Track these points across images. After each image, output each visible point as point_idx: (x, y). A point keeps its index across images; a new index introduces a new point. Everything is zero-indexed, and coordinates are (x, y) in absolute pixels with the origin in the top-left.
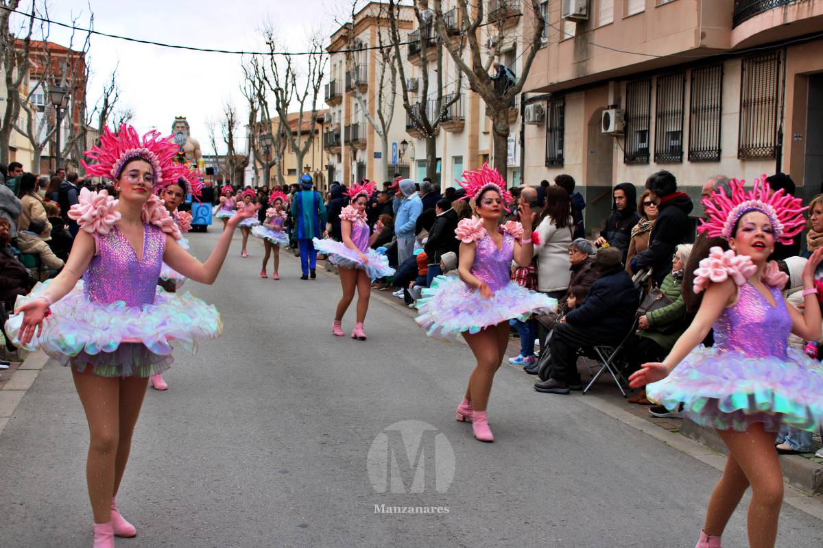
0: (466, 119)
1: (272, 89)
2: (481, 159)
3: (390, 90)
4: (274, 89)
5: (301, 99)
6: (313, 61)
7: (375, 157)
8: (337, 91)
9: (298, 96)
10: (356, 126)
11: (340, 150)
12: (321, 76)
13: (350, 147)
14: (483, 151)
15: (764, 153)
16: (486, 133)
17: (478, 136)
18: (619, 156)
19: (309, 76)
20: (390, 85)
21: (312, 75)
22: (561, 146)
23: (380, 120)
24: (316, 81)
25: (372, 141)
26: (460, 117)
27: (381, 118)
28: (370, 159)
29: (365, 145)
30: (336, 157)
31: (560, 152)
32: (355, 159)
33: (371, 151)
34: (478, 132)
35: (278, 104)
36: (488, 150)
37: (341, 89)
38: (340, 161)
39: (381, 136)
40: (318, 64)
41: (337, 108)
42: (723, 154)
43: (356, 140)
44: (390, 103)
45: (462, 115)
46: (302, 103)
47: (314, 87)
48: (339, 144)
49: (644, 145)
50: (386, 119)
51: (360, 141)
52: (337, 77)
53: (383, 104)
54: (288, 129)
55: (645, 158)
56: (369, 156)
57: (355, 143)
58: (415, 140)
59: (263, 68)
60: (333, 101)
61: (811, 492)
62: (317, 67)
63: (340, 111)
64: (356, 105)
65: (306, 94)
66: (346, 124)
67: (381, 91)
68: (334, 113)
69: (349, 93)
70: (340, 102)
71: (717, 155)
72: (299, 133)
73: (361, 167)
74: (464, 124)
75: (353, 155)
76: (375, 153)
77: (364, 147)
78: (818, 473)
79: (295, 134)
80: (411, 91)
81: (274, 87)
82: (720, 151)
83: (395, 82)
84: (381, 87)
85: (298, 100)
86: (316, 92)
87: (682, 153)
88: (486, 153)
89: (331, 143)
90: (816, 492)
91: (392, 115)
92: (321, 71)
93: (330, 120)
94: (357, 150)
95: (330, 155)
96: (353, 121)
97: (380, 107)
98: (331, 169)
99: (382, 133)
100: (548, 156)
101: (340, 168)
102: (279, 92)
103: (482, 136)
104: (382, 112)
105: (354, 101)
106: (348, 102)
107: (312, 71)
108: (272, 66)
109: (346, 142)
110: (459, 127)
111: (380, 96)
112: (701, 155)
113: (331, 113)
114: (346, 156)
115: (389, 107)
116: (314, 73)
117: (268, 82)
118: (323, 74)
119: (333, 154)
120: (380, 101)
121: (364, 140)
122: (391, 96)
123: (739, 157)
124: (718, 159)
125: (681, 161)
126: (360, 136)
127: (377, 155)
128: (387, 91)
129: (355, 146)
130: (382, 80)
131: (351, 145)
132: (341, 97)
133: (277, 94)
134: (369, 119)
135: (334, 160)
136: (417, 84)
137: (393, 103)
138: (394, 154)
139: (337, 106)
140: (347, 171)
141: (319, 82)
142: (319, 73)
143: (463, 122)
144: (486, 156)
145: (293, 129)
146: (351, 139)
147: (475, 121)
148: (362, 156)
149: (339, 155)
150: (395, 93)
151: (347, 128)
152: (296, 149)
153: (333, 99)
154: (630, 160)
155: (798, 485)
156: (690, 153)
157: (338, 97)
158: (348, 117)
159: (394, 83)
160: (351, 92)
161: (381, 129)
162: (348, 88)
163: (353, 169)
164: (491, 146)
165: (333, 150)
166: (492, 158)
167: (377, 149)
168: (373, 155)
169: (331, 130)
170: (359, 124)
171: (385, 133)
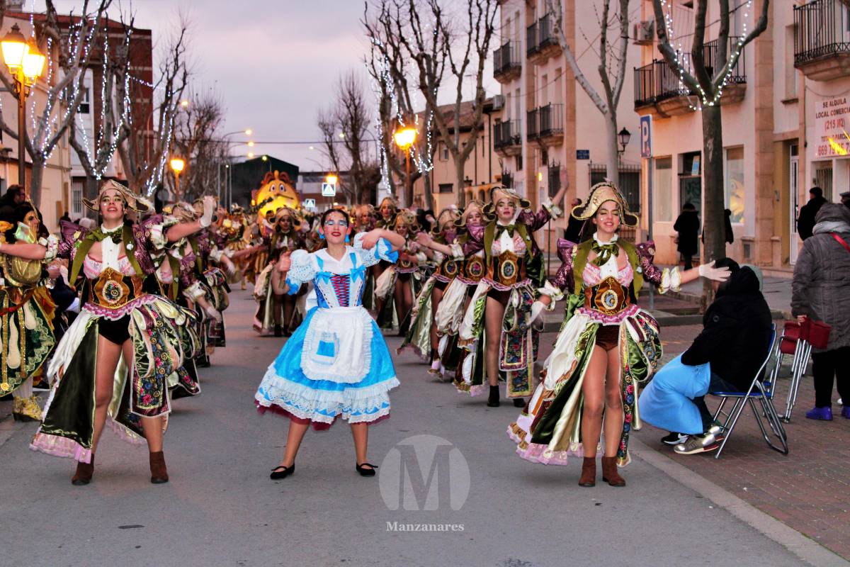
0: (748, 80)
1: (412, 56)
2: (780, 148)
3: (618, 32)
4: (416, 55)
5: (459, 70)
6: (475, 10)
7: (578, 158)
8: (513, 59)
9: (453, 66)
10: (546, 110)
11: (521, 149)
12: (489, 31)
13: (536, 144)
14: (783, 134)
16: (786, 102)
17: (772, 108)
19: (470, 34)
20: (618, 24)
21: (475, 32)
23: (602, 86)
24: (481, 41)
25: (573, 132)
26: (738, 77)
27: (605, 81)
28: (569, 160)
29: (561, 139)
30: (514, 161)
32: (545, 160)
33: (570, 148)
34: (772, 102)
35: (422, 79)
36: (793, 132)
37: (520, 54)
38: (520, 167)
39: (604, 113)
40: (485, 13)
41: (513, 86)
43: (546, 132)
44: (618, 54)
45: (741, 74)
46: (460, 77)
47: (478, 51)
48: (518, 140)
50: (612, 83)
51: (554, 132)
52: (512, 38)
53: (607, 56)
56: (569, 156)
57: (544, 136)
59: (398, 22)
60: (507, 74)
62: (483, 18)
63: (518, 90)
64: (545, 77)
65: (467, 62)
66: (528, 108)
67: (604, 34)
68: (509, 95)
69: (532, 59)
70: (518, 76)
72: (456, 130)
73: (556, 175)
74: (744, 90)
75: (537, 153)
76: (578, 151)
77: (560, 142)
80: (641, 43)
81: (416, 52)
83: (626, 18)
84: (605, 26)
85: (454, 72)
86: (482, 56)
88: (790, 137)
89: (505, 143)
91: (623, 76)
92: (489, 23)
93: (503, 105)
94: (548, 147)
95: (504, 159)
96: (540, 103)
97: (604, 62)
98: (506, 180)
99: (607, 109)
101: (520, 177)
102: (424, 60)
103: (779, 110)
104: (607, 71)
105: (539, 71)
106: (531, 75)
107: (474, 26)
108: (411, 20)
109: (531, 137)
110: (736, 95)
111: (603, 41)
113: (505, 95)
114: (531, 158)
115: (617, 62)
116: (478, 29)
117: (407, 44)
118: (492, 28)
119: (508, 156)
120: (603, 51)
121: (560, 131)
122: (620, 42)
126: (554, 125)
127: (583, 155)
128: (614, 34)
129: (544, 141)
130: (605, 14)
131: (539, 141)
132: (520, 68)
133: (420, 64)
134: (582, 84)
135: (510, 166)
136: (651, 31)
137: (625, 54)
138: (645, 139)
139: (513, 81)
140: (532, 181)
141: (487, 41)
142: (487, 26)
143: (742, 85)
144: (789, 143)
146: (538, 130)
147: (767, 81)
148: (552, 153)
149: (519, 158)
150: (627, 38)
151: (531, 115)
153: (506, 71)
157: (516, 68)
158: (531, 96)
159: (624, 20)
160: (536, 57)
161: (604, 100)
162: (531, 52)
163: (542, 177)
164: (803, 124)
165: (508, 151)
166: (806, 145)
167: (580, 146)
168: (575, 154)
169: (504, 120)
170: (551, 106)
171: (613, 108)
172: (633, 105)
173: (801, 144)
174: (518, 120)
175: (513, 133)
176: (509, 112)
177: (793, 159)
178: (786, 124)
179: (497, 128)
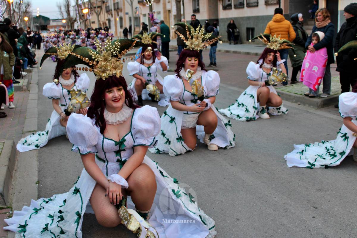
2: (168, 12)
10: (118, 3)
11: (112, 12)
13: (115, 11)
15: (274, 2)
16: (169, 2)
17: (166, 3)
18: (220, 7)
22: (198, 5)
25: (124, 8)
31: (198, 7)
32: (118, 15)
33: (124, 12)
38: (112, 16)
39: (130, 5)
42: (260, 4)
43: (118, 8)
48: (111, 10)
49: (230, 3)
51: (120, 8)
54: (93, 6)
55: (230, 7)
57: (118, 9)
58: (141, 7)
61: (316, 108)
71: (257, 4)
72: (97, 7)
73: (121, 19)
75: (116, 13)
77: (121, 11)
78: (318, 102)
79: (95, 8)
82: (258, 3)
87: (244, 5)
88: (169, 10)
89: (108, 11)
90: (318, 108)
93: (107, 2)
95: (108, 15)
96: (116, 1)
98: (109, 20)
100: (194, 9)
101: (112, 19)
109: (115, 9)
110: (158, 1)
112: (251, 5)
114: (115, 15)
119: (109, 14)
121: (121, 8)
123: (265, 4)
124: (257, 6)
125: (244, 7)
126: (120, 7)
127: (127, 14)
129: (118, 10)
131: (117, 10)
135: (110, 17)
144: (169, 11)
145: (94, 5)
148: (120, 13)
149: (112, 15)
151: (114, 4)
152: (97, 13)
154: (225, 8)
155: (312, 106)
156: (247, 4)
161: (130, 3)
163: (118, 19)
164: (171, 7)
165: (109, 13)
166: (172, 11)
167: (126, 11)
168: (125, 14)
169: (108, 5)
170: (119, 2)
171: (132, 4)
172: (137, 2)
173: (171, 11)
174: (111, 5)
175: (110, 9)
176: (109, 4)
177: (170, 14)
178: (168, 7)
179: (106, 7)
